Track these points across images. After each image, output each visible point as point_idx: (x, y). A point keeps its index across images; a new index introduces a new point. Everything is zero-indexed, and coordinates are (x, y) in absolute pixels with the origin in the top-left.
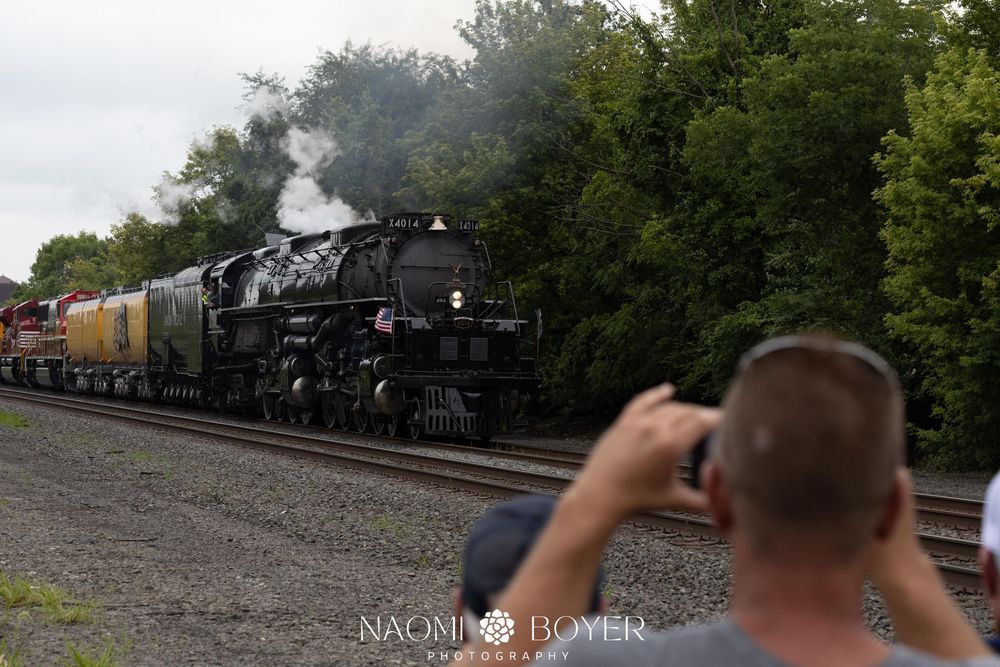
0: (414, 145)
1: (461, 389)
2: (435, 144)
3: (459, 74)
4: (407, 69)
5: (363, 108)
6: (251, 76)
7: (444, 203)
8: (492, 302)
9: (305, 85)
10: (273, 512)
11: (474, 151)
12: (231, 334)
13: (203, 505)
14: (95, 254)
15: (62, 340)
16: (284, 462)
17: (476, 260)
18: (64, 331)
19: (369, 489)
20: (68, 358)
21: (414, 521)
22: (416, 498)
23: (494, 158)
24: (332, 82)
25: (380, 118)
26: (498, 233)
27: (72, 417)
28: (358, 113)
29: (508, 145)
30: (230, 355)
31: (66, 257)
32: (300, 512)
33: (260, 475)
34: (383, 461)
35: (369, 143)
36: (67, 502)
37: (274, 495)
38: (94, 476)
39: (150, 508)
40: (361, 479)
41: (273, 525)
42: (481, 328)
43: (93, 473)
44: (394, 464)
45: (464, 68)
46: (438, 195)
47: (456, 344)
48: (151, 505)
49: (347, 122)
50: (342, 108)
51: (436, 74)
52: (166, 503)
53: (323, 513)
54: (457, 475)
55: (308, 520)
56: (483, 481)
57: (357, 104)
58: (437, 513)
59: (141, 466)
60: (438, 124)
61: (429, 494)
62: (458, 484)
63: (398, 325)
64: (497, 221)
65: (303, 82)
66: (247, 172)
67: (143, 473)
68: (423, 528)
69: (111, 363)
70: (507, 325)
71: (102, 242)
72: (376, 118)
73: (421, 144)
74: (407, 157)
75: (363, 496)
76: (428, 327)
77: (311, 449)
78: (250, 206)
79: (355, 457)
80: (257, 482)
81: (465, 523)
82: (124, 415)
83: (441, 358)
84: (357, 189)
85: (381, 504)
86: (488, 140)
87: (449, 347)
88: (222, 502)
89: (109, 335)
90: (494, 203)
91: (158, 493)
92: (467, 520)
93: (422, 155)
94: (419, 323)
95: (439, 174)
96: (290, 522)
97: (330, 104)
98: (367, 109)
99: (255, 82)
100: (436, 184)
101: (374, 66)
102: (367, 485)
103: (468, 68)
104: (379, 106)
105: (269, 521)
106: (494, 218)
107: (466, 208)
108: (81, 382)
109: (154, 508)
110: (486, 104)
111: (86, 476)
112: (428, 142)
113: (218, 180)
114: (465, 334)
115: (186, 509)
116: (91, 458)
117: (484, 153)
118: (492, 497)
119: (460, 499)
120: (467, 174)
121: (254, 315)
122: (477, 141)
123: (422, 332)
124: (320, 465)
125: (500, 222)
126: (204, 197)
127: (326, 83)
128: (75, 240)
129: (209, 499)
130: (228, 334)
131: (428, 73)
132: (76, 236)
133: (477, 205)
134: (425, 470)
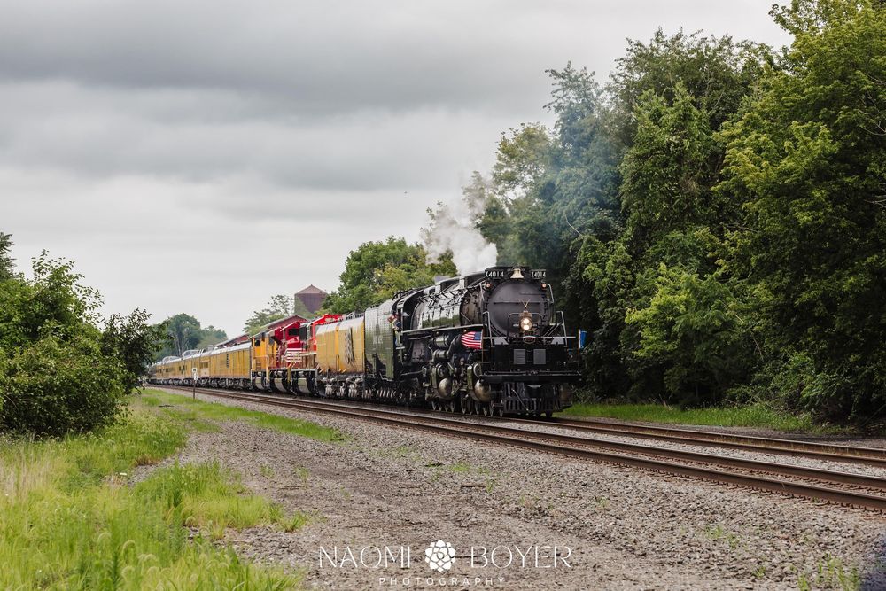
0: (732, 137)
1: (526, 383)
2: (754, 134)
3: (776, 61)
4: (722, 59)
5: (676, 100)
6: (560, 71)
7: (765, 196)
8: (553, 324)
9: (615, 80)
10: (601, 524)
11: (795, 140)
12: (409, 350)
13: (527, 519)
14: (405, 261)
15: (315, 355)
16: (608, 470)
17: (545, 297)
18: (315, 348)
19: (699, 498)
20: (319, 370)
21: (747, 531)
22: (749, 506)
23: (816, 148)
24: (643, 74)
25: (695, 110)
26: (823, 226)
27: (386, 430)
28: (672, 106)
29: (831, 133)
30: (410, 364)
31: (375, 265)
32: (628, 522)
33: (585, 485)
34: (712, 468)
35: (686, 136)
36: (388, 519)
37: (600, 506)
38: (414, 491)
39: (473, 523)
40: (690, 487)
41: (599, 537)
42: (542, 343)
43: (412, 487)
44: (724, 471)
45: (782, 55)
46: (759, 188)
47: (524, 353)
48: (474, 520)
49: (660, 116)
50: (655, 101)
51: (752, 63)
52: (490, 517)
53: (652, 523)
54: (790, 480)
55: (637, 532)
56: (818, 486)
57: (670, 97)
58: (771, 522)
59: (461, 478)
60: (756, 114)
61: (762, 502)
62: (792, 490)
63: (486, 343)
64: (821, 213)
65: (613, 76)
66: (558, 171)
67: (463, 486)
68: (757, 538)
69: (345, 372)
70: (558, 340)
71: (412, 248)
72: (690, 110)
73: (739, 136)
74: (724, 149)
75: (693, 505)
76: (505, 343)
77: (635, 457)
78: (563, 205)
79: (682, 464)
80: (581, 493)
81: (802, 531)
82: (441, 426)
83: (515, 363)
84: (673, 185)
85: (711, 514)
86: (809, 129)
87: (520, 356)
88: (546, 515)
89: (343, 352)
90: (818, 195)
91: (481, 507)
92: (803, 528)
93: (742, 146)
94: (500, 340)
95: (759, 166)
96: (619, 534)
97: (643, 97)
98: (681, 101)
99: (564, 78)
100: (756, 176)
101: (686, 57)
102: (697, 493)
103: (785, 56)
104: (693, 98)
105: (597, 533)
106: (818, 210)
107: (789, 201)
108: (329, 389)
109: (477, 523)
110: (806, 91)
111: (406, 490)
112: (746, 133)
113: (528, 180)
114: (530, 347)
115: (511, 522)
116: (410, 472)
117: (805, 142)
118: (829, 503)
119: (795, 506)
120: (789, 165)
121: (419, 336)
122: (798, 130)
123: (501, 347)
124: (646, 473)
125: (825, 214)
126: (514, 198)
127: (637, 76)
128: (384, 247)
129: (533, 512)
130: (407, 349)
131: (743, 61)
132: (385, 243)
133: (799, 197)
134: (756, 476)
